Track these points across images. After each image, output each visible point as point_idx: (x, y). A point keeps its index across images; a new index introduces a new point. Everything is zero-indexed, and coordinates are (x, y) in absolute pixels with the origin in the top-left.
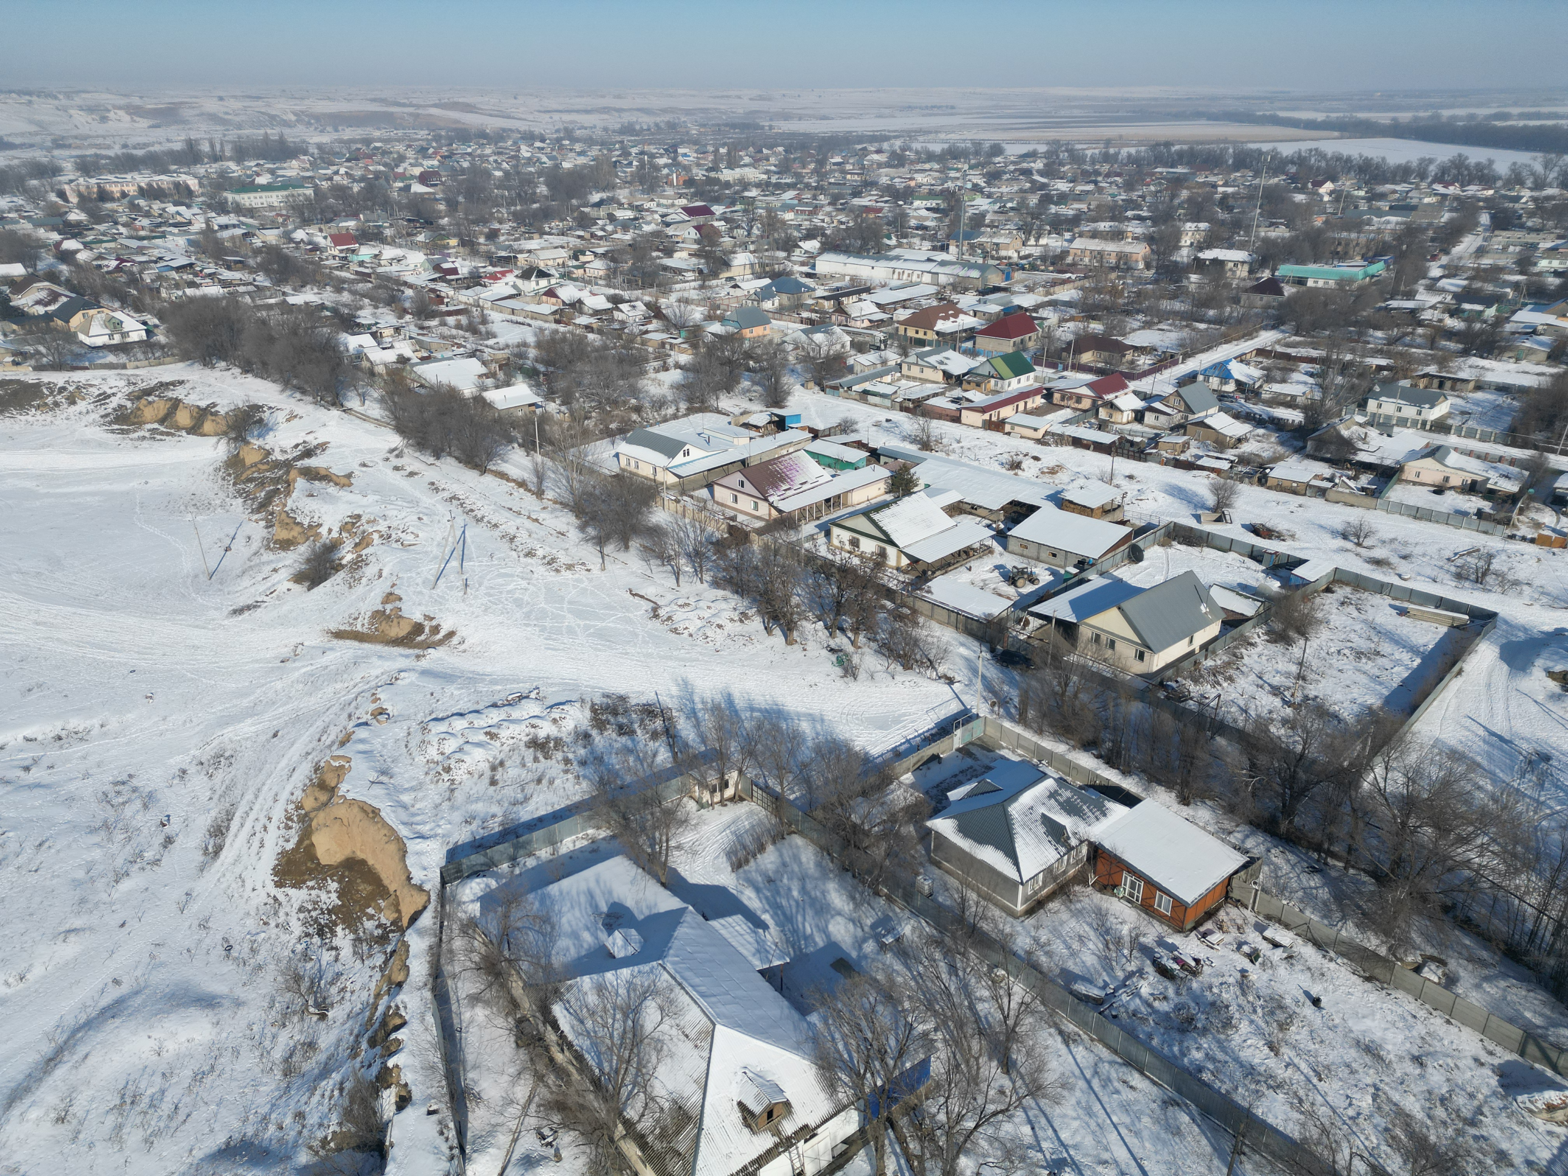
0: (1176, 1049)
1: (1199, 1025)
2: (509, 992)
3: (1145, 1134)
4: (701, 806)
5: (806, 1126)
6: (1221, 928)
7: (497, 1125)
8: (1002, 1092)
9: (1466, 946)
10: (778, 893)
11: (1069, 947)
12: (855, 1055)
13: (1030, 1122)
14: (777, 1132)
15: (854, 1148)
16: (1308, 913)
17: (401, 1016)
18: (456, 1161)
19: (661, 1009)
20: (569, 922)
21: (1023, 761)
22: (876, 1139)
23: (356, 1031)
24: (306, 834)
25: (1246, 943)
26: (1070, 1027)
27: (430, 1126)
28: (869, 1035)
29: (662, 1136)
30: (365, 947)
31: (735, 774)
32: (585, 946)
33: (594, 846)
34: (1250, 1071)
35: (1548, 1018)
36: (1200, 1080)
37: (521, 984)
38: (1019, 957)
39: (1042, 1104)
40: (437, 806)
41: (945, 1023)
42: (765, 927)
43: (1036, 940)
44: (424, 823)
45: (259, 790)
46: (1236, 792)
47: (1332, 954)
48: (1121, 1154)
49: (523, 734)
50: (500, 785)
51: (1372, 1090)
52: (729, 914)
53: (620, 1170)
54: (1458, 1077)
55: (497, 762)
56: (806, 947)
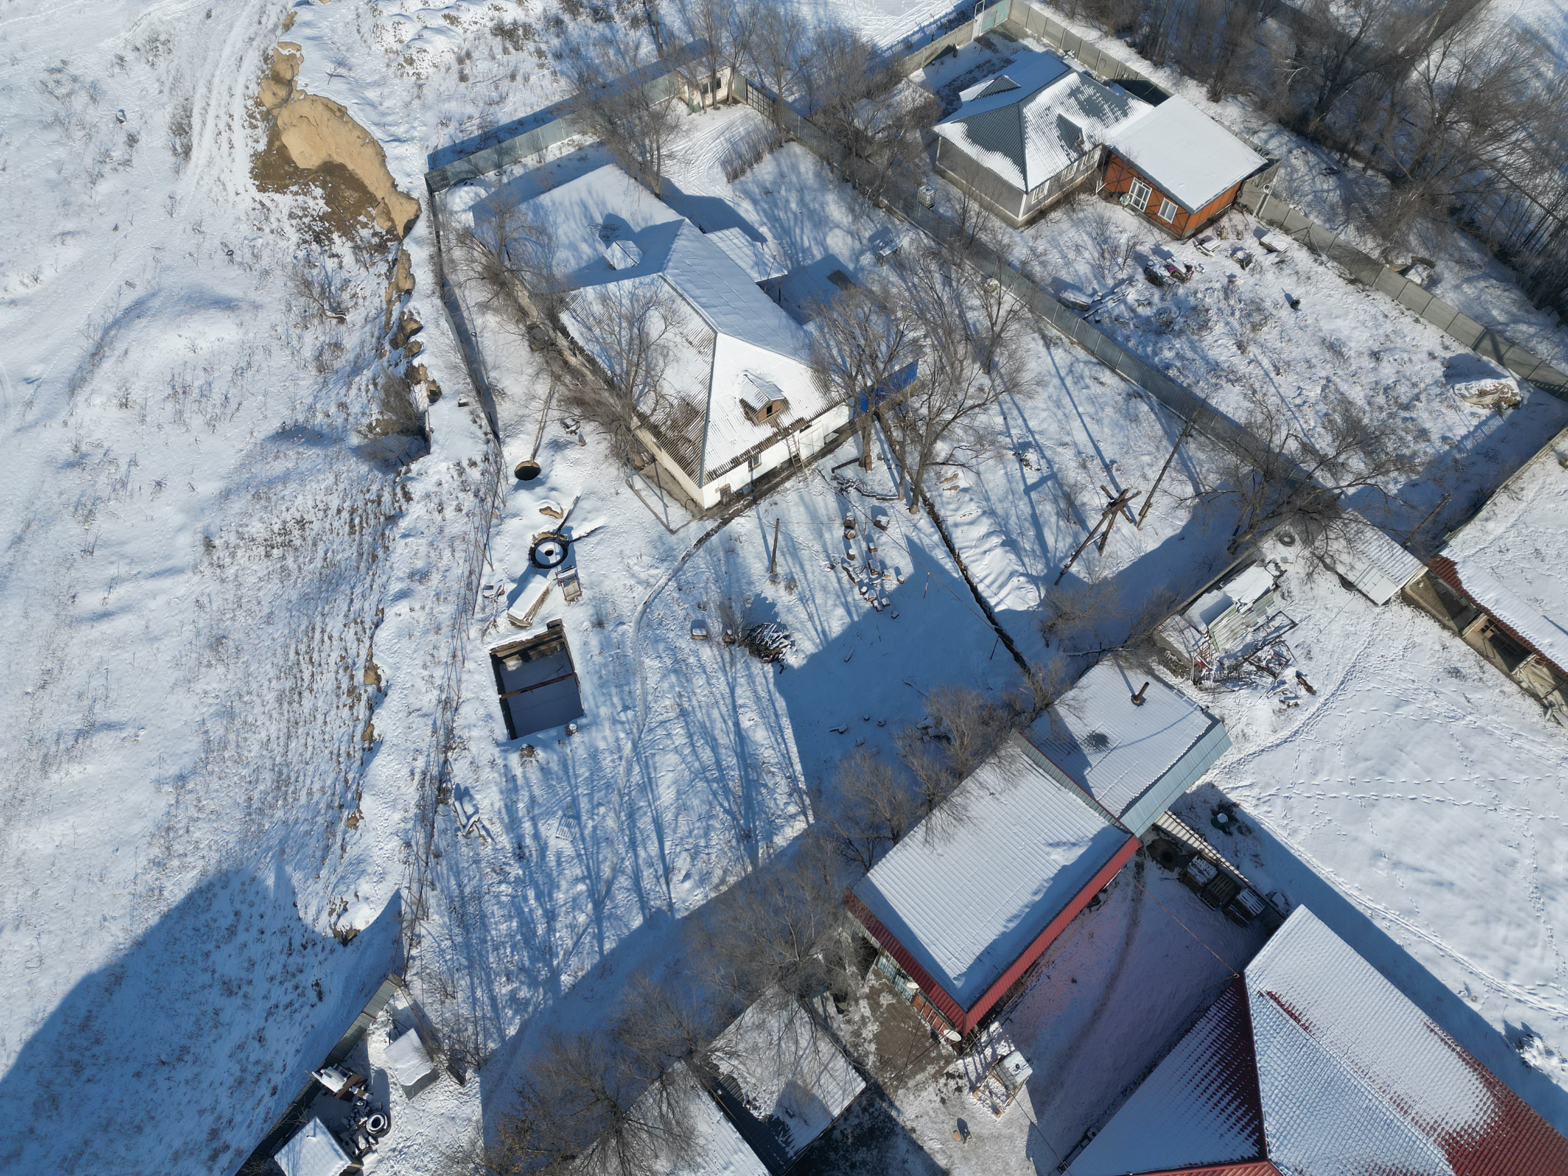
0: (1149, 350)
1: (1176, 328)
2: (516, 301)
3: (1106, 421)
4: (693, 109)
5: (801, 420)
6: (1220, 235)
7: (524, 416)
8: (981, 389)
9: (1460, 249)
10: (776, 205)
11: (1064, 257)
12: (848, 359)
13: (1003, 413)
14: (775, 424)
15: (843, 437)
16: (1312, 217)
17: (416, 322)
18: (492, 444)
19: (665, 318)
20: (565, 234)
21: (1047, 53)
22: (864, 429)
23: (376, 334)
24: (274, 134)
25: (1241, 249)
26: (1053, 332)
27: (463, 417)
28: (862, 342)
29: (674, 426)
30: (367, 256)
31: (727, 72)
32: (585, 257)
33: (582, 154)
34: (1214, 368)
35: (1514, 315)
36: (1166, 376)
37: (526, 293)
38: (1014, 267)
39: (1016, 399)
40: (407, 105)
41: (934, 330)
42: (763, 240)
43: (1033, 250)
44: (397, 124)
45: (210, 82)
46: (1273, 85)
47: (1324, 258)
48: (1081, 437)
49: (487, 18)
50: (471, 81)
51: (1324, 382)
52: (727, 227)
53: (639, 453)
54: (1408, 370)
55: (463, 53)
56: (804, 260)
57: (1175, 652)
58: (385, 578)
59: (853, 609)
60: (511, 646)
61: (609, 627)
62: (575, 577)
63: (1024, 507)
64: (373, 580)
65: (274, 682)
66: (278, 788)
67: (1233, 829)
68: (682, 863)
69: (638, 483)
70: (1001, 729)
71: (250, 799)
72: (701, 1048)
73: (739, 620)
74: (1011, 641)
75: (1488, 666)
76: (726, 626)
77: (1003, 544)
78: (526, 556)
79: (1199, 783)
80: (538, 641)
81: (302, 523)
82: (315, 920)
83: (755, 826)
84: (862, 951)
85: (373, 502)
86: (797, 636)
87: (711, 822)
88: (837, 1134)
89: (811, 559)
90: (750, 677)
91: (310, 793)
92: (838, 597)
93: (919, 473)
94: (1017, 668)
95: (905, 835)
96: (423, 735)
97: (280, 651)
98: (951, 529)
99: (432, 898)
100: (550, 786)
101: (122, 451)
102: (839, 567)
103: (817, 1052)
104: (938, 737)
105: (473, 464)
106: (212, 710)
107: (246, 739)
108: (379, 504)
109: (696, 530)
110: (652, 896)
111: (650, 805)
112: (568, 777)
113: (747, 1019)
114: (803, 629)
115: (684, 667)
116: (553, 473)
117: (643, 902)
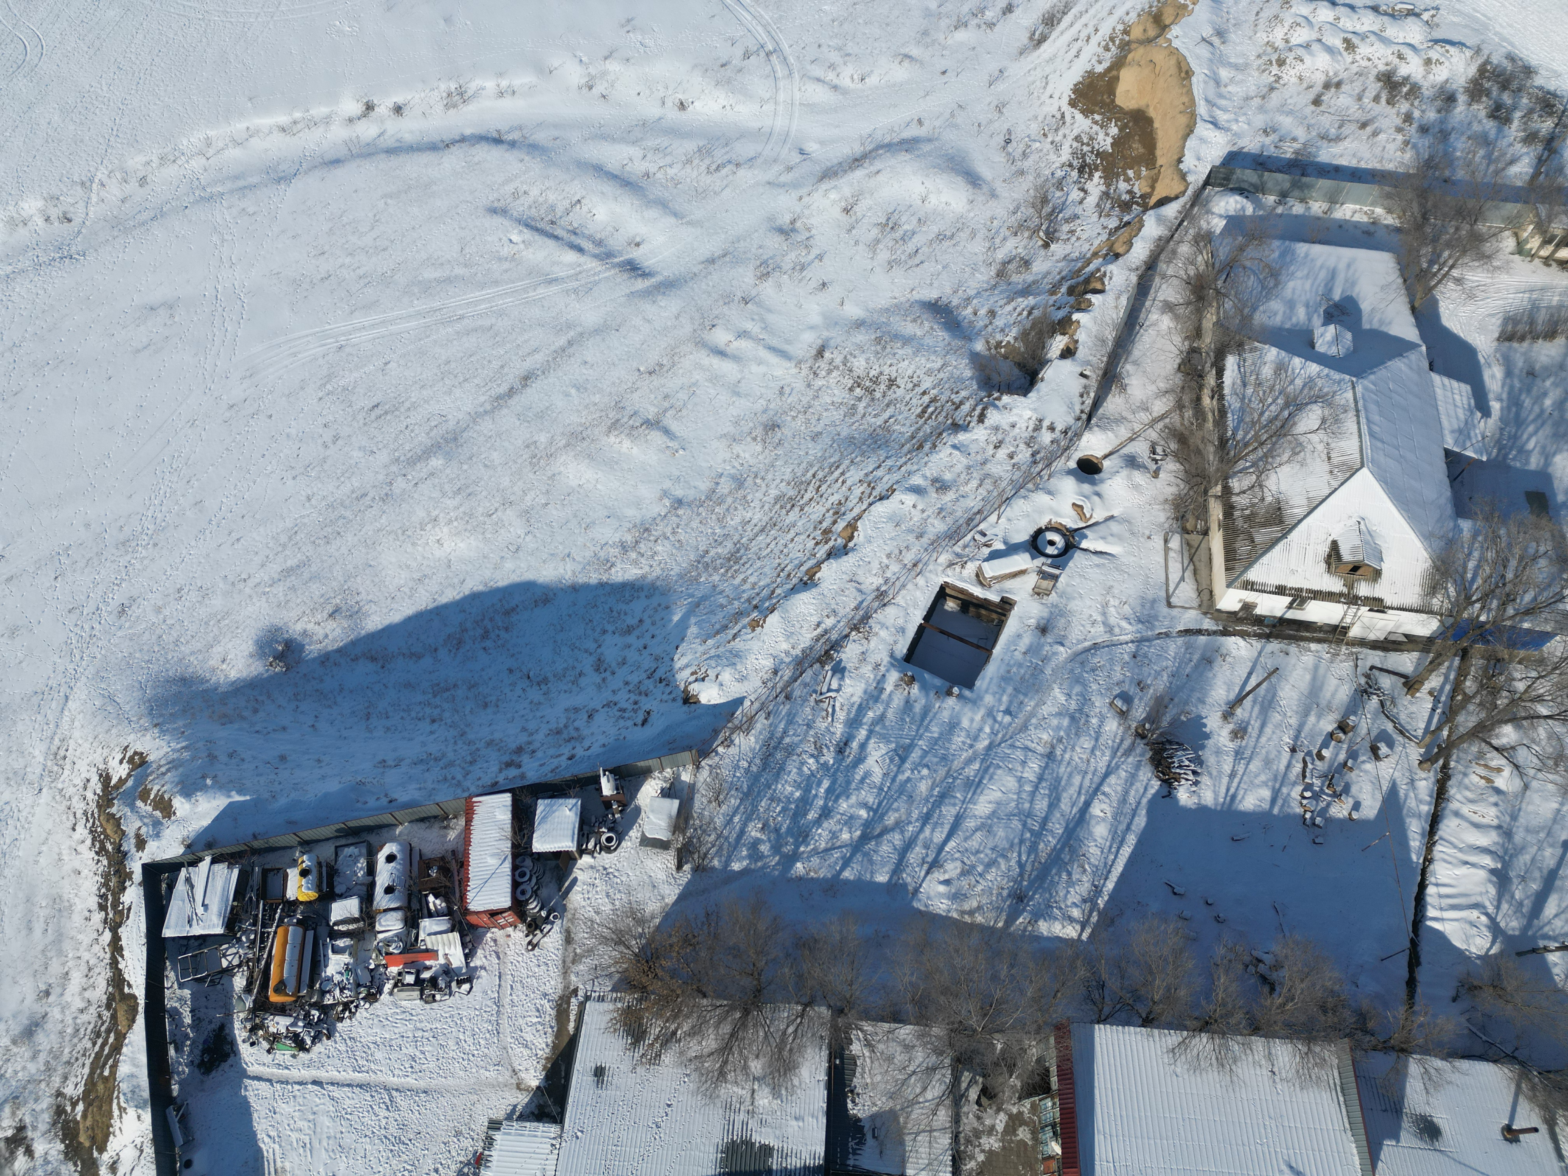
2: (1200, 320)
4: (1520, 249)
5: (1380, 601)
7: (1125, 418)
10: (1529, 391)
12: (1480, 581)
14: (1350, 586)
15: (1410, 646)
17: (1103, 283)
18: (1080, 423)
19: (1324, 421)
20: (1294, 289)
22: (1439, 655)
23: (1064, 273)
24: (1118, 64)
27: (1077, 385)
28: (1510, 576)
29: (1248, 519)
30: (1108, 206)
32: (1294, 320)
33: (1372, 229)
37: (1214, 318)
40: (1248, 99)
42: (1486, 412)
44: (1225, 110)
49: (1383, 61)
50: (1322, 108)
52: (1459, 378)
53: (1198, 518)
55: (1336, 80)
56: (1513, 459)
58: (915, 467)
59: (1280, 802)
60: (962, 591)
61: (1049, 639)
62: (1056, 578)
63: (1549, 856)
64: (905, 463)
65: (784, 484)
66: (729, 560)
68: (952, 869)
69: (1175, 543)
70: (1335, 1028)
71: (707, 552)
72: (852, 1016)
73: (1165, 723)
74: (1418, 964)
76: (1146, 719)
77: (1493, 872)
78: (1031, 531)
80: (984, 604)
81: (892, 382)
82: (681, 669)
83: (1032, 897)
84: (1037, 1078)
85: (954, 404)
86: (1205, 779)
87: (1000, 860)
89: (1278, 726)
90: (1132, 778)
91: (744, 581)
92: (1275, 778)
93: (1462, 738)
94: (1402, 991)
95: (1158, 1027)
96: (847, 604)
97: (804, 465)
98: (1447, 812)
99: (761, 723)
100: (903, 720)
101: (820, 243)
102: (1300, 755)
103: (934, 1113)
104: (1264, 979)
105: (1052, 428)
106: (733, 471)
107: (736, 509)
108: (956, 409)
109: (1190, 618)
110: (908, 870)
111: (963, 802)
112: (921, 725)
113: (902, 1031)
114: (1216, 779)
115: (1083, 720)
116: (1109, 482)
117: (898, 868)
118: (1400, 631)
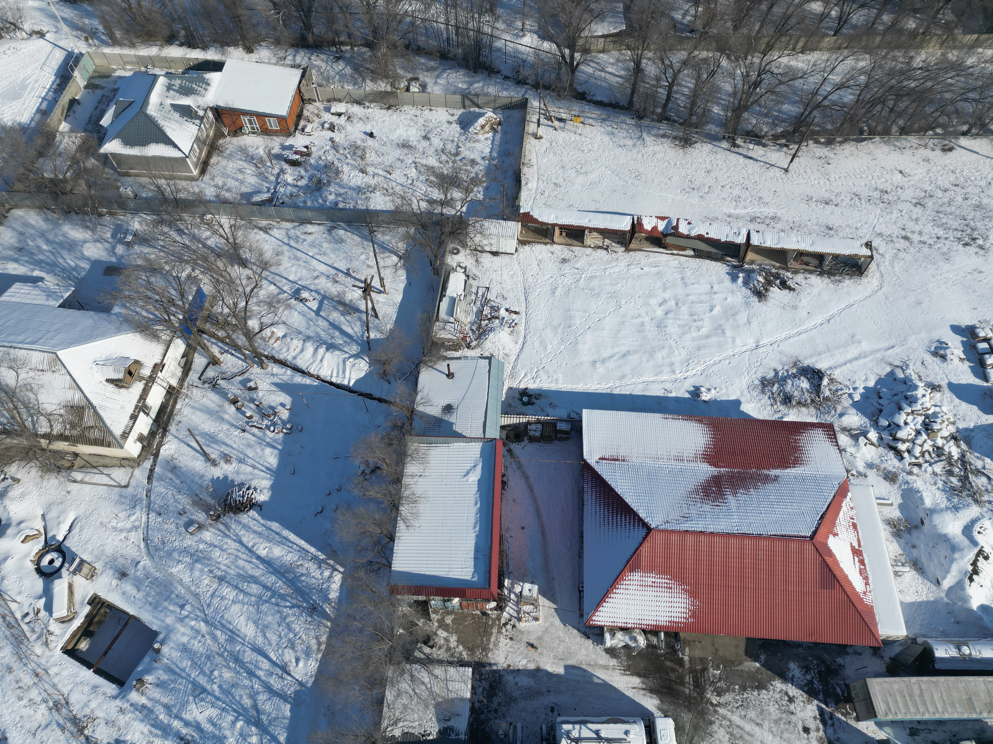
0: (320, 201)
1: (325, 181)
3: (328, 251)
5: (156, 365)
6: (309, 121)
8: (249, 278)
9: (423, 64)
10: (33, 254)
11: (237, 180)
12: (156, 312)
13: (272, 283)
14: (141, 379)
15: (190, 357)
16: (346, 87)
19: (11, 368)
21: (135, 73)
22: (199, 344)
25: (325, 122)
26: (264, 223)
28: (157, 297)
29: (73, 426)
34: (359, 190)
35: (468, 82)
36: (339, 209)
38: (213, 202)
39: (272, 270)
41: (196, 264)
42: (41, 279)
43: (216, 186)
46: (274, 28)
47: (367, 104)
48: (322, 268)
51: (413, 165)
52: (9, 286)
53: (63, 458)
54: (444, 135)
56: (79, 274)
57: (449, 340)
59: (274, 444)
60: (73, 635)
61: (131, 571)
62: (82, 562)
63: (323, 323)
67: (533, 400)
68: (289, 656)
69: (78, 476)
70: (400, 441)
72: (377, 736)
73: (212, 502)
74: (371, 395)
75: (574, 248)
76: (207, 512)
77: (327, 350)
78: (36, 576)
79: (504, 392)
80: (90, 618)
83: (314, 601)
84: (419, 608)
86: (254, 483)
87: (287, 621)
88: (477, 705)
89: (227, 436)
90: (246, 527)
92: (261, 444)
93: (251, 345)
94: (384, 406)
95: (395, 533)
96: (56, 738)
98: (294, 362)
100: (171, 690)
102: (247, 428)
103: (436, 677)
104: (373, 471)
109: (140, 474)
110: (286, 689)
111: (243, 644)
112: (179, 675)
113: (389, 698)
114: (255, 477)
115: (200, 554)
116: (11, 514)
117: (283, 697)
118: (179, 358)
